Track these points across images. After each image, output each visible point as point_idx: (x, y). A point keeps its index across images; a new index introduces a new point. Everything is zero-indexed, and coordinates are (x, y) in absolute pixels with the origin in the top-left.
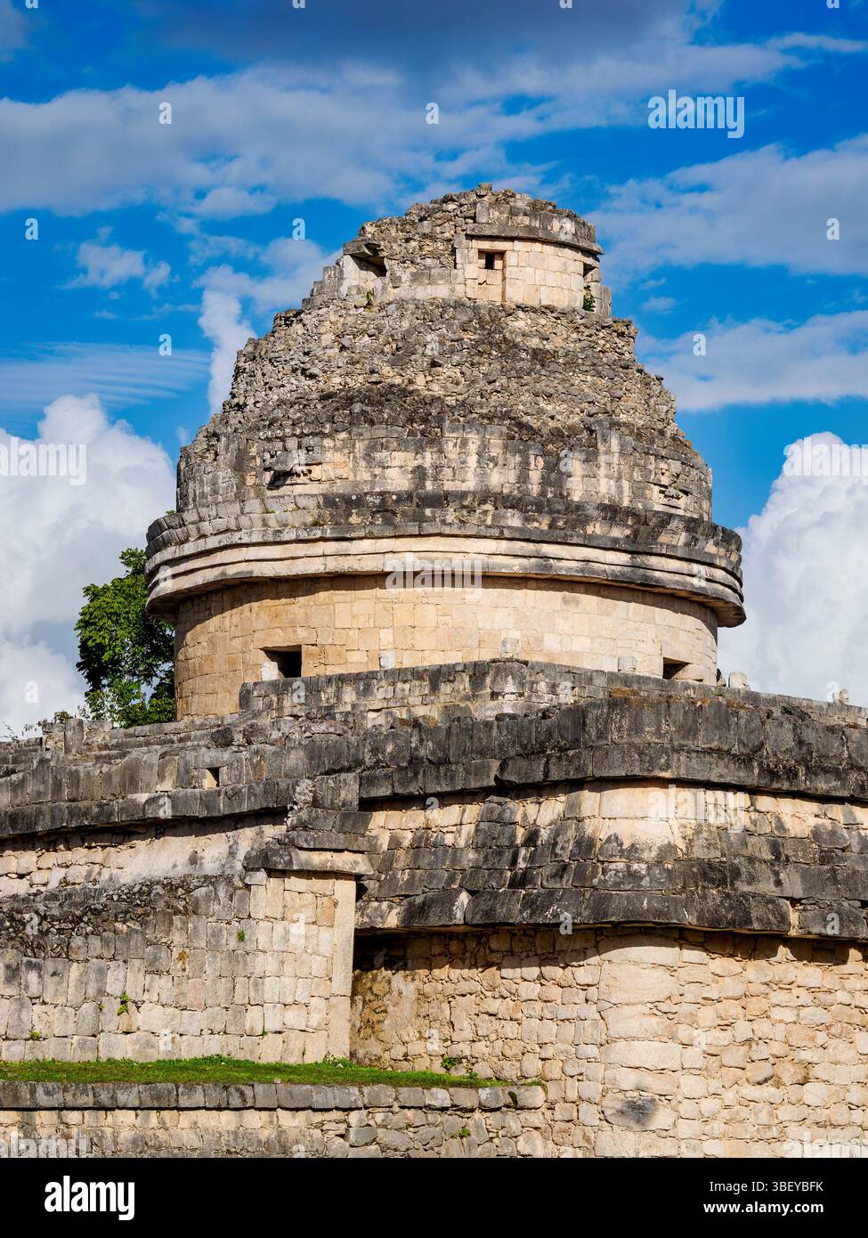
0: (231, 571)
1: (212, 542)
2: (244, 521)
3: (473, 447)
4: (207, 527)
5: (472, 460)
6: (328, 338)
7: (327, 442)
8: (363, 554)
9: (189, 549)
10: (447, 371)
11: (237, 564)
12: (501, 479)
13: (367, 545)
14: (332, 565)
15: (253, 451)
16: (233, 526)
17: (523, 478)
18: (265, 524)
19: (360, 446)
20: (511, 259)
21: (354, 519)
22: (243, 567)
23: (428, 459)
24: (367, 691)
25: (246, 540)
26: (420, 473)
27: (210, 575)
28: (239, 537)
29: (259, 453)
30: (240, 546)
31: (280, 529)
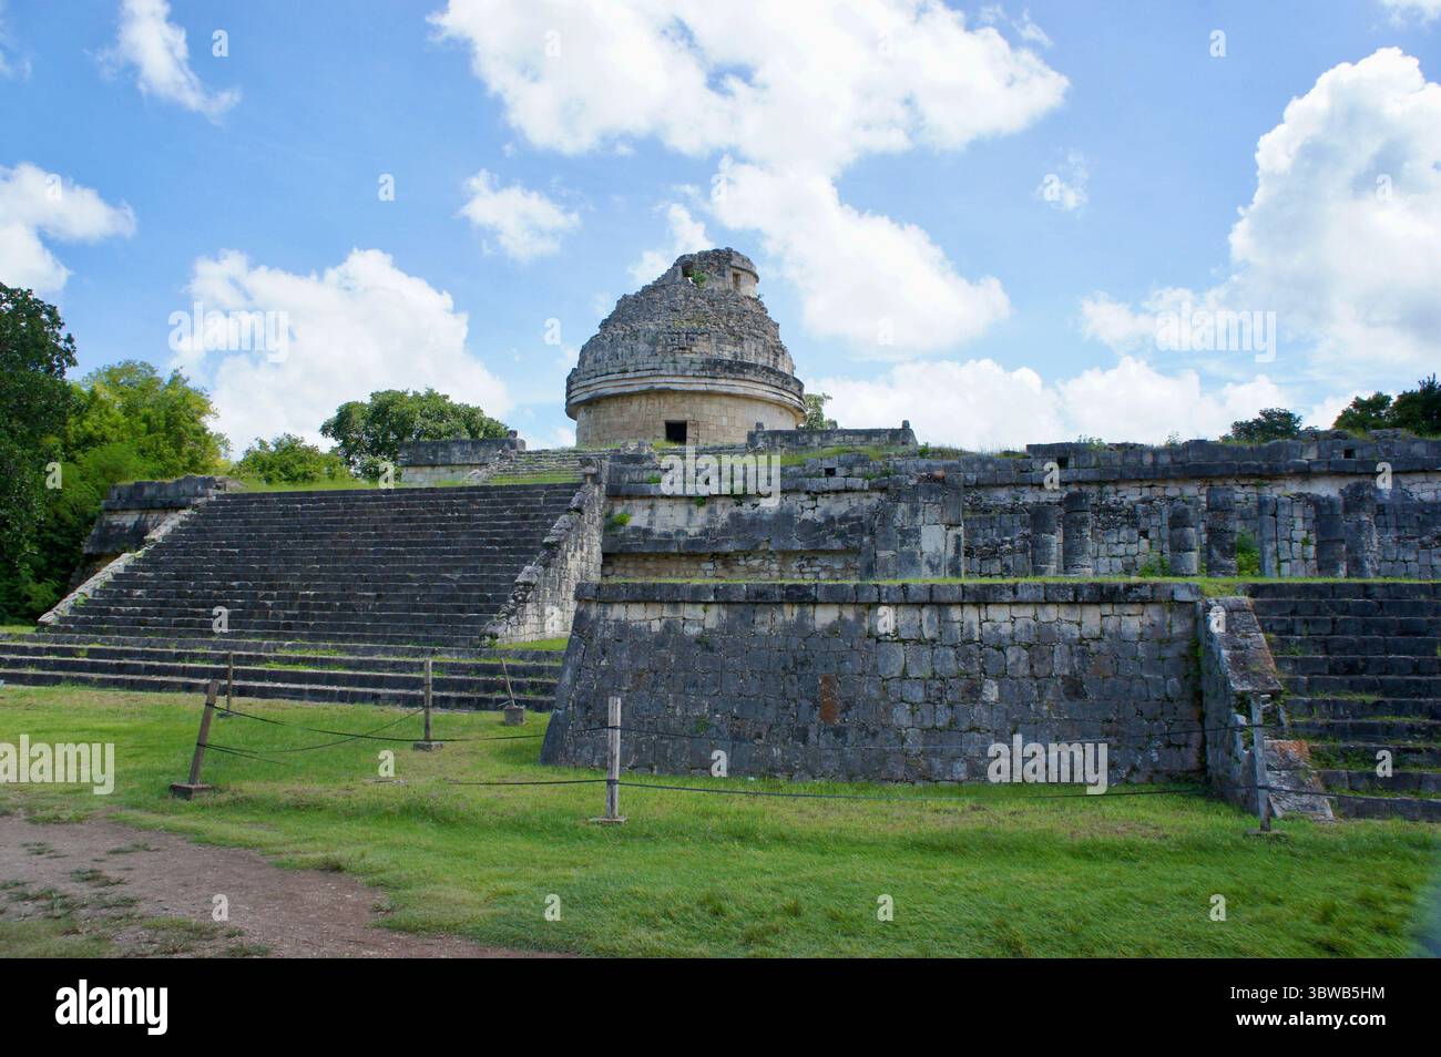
0: (657, 386)
1: (645, 374)
2: (664, 365)
3: (754, 346)
4: (641, 367)
5: (753, 352)
6: (681, 297)
7: (700, 337)
8: (722, 385)
9: (628, 376)
10: (735, 316)
11: (660, 383)
12: (761, 361)
13: (723, 381)
14: (710, 387)
15: (661, 338)
16: (657, 366)
17: (768, 363)
18: (675, 368)
19: (714, 341)
20: (742, 278)
21: (718, 370)
22: (663, 384)
23: (738, 350)
24: (828, 438)
25: (666, 373)
26: (735, 355)
27: (645, 387)
28: (662, 372)
29: (665, 338)
30: (661, 376)
31: (686, 370)
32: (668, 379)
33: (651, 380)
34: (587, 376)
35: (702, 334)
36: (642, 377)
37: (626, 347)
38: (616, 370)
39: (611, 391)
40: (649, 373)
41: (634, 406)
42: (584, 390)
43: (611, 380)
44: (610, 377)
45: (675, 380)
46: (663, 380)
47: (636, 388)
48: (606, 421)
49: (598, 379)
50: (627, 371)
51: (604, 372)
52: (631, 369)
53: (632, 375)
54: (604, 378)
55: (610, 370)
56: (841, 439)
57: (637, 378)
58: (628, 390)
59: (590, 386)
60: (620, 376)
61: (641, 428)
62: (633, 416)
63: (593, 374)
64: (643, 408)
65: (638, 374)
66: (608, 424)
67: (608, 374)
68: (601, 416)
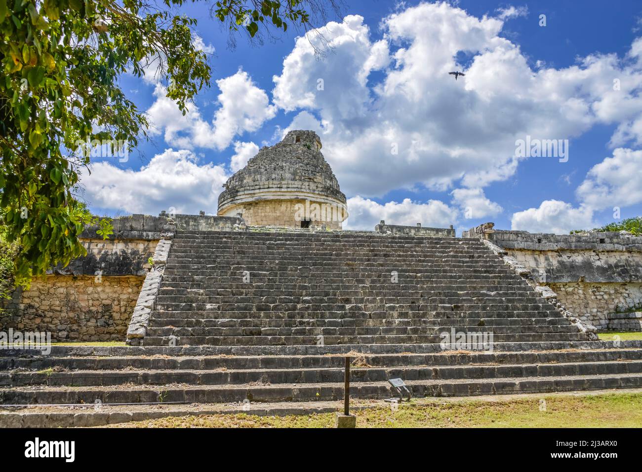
0: (300, 197)
1: (293, 190)
2: (303, 187)
4: (290, 186)
9: (283, 190)
11: (301, 196)
16: (299, 186)
22: (303, 197)
25: (305, 191)
26: (330, 186)
28: (303, 190)
29: (300, 172)
30: (302, 192)
31: (314, 190)
32: (306, 194)
33: (297, 194)
34: (251, 188)
35: (318, 172)
36: (291, 192)
37: (278, 175)
38: (274, 186)
39: (272, 198)
40: (295, 190)
41: (283, 207)
42: (249, 196)
43: (271, 192)
44: (271, 190)
45: (309, 195)
46: (303, 194)
47: (288, 197)
48: (263, 214)
49: (261, 190)
50: (282, 188)
51: (267, 186)
52: (285, 186)
53: (285, 190)
54: (266, 190)
55: (271, 186)
56: (425, 232)
57: (287, 192)
58: (282, 198)
59: (254, 194)
60: (278, 190)
61: (288, 220)
62: (282, 213)
63: (258, 187)
64: (289, 209)
65: (289, 190)
66: (265, 216)
67: (269, 188)
68: (260, 211)
